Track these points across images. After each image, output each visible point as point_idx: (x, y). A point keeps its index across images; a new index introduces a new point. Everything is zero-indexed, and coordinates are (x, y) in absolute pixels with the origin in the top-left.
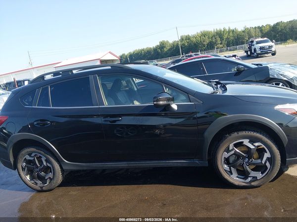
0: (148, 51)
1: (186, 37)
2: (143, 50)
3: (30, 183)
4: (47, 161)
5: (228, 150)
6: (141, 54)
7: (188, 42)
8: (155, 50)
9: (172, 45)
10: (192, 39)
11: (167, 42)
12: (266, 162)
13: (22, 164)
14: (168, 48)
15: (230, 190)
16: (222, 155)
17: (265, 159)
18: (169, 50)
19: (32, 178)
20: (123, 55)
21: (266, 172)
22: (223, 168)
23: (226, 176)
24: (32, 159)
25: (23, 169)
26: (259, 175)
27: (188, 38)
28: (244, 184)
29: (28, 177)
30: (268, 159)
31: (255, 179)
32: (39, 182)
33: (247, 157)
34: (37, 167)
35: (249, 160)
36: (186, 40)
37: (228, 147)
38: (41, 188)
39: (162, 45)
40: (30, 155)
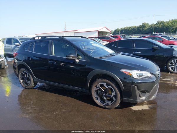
0: (133, 28)
1: (162, 22)
2: (131, 27)
3: (22, 84)
4: (29, 76)
5: (97, 87)
6: (129, 30)
7: (162, 26)
8: (139, 28)
9: (151, 26)
10: (165, 24)
11: (148, 24)
12: (113, 97)
13: (20, 75)
14: (148, 28)
15: (96, 107)
16: (94, 89)
17: (112, 95)
18: (148, 29)
19: (23, 82)
20: (118, 29)
21: (113, 102)
22: (94, 95)
23: (95, 99)
24: (23, 73)
25: (20, 77)
26: (110, 103)
27: (162, 23)
28: (102, 106)
29: (22, 81)
30: (114, 96)
31: (107, 104)
32: (25, 84)
33: (105, 93)
34: (25, 77)
35: (106, 94)
36: (161, 24)
37: (97, 85)
38: (26, 87)
39: (144, 26)
40: (23, 71)
